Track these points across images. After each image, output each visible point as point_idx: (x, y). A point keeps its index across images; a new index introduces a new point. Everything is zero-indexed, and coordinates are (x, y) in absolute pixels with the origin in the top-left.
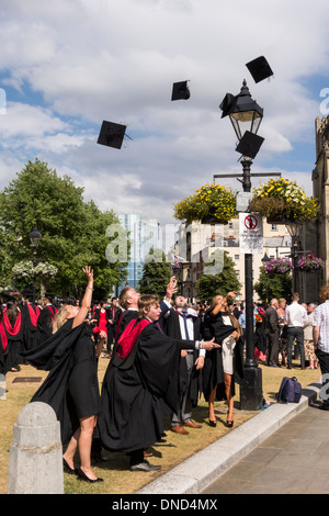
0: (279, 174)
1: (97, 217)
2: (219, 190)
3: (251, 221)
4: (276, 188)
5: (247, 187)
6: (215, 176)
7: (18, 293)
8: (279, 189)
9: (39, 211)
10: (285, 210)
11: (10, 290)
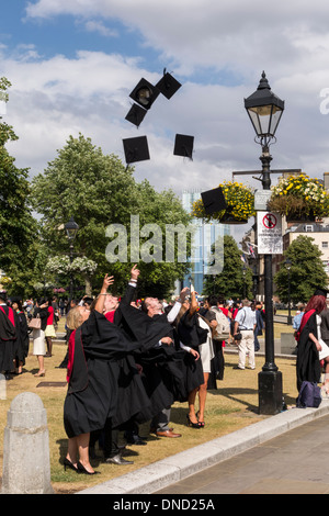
0: (298, 171)
1: (153, 200)
2: (237, 188)
3: (269, 220)
4: (295, 185)
5: (266, 185)
6: (234, 173)
7: (62, 290)
8: (298, 187)
9: (82, 194)
10: (303, 209)
11: (51, 287)
